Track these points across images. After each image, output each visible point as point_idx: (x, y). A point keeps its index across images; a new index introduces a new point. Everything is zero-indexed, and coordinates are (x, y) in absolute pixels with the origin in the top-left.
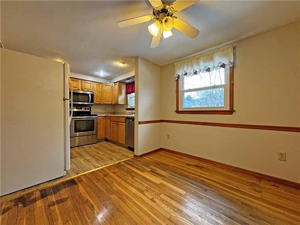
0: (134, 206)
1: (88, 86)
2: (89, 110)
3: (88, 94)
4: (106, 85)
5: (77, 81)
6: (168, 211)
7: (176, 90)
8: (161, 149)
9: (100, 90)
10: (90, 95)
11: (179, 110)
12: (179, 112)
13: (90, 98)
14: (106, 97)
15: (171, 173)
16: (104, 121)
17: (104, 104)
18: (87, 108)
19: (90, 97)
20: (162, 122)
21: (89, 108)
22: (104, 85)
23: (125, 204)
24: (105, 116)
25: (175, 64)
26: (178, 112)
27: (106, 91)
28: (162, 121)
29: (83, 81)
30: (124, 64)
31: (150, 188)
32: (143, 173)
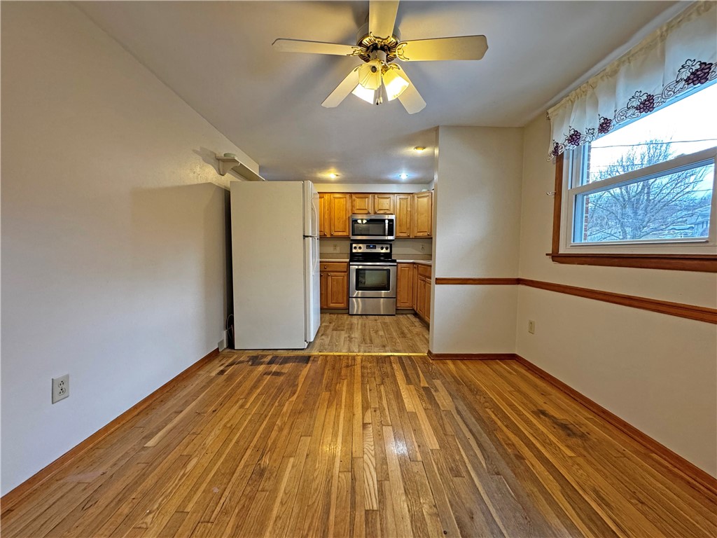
0: (332, 418)
1: (385, 204)
2: (388, 251)
3: (384, 220)
4: (419, 196)
5: (366, 198)
6: (365, 450)
7: (554, 192)
8: (513, 357)
9: (409, 209)
10: (387, 222)
11: (561, 251)
12: (559, 259)
13: (387, 227)
14: (419, 221)
15: (462, 407)
16: (411, 273)
17: (416, 238)
18: (385, 246)
19: (387, 225)
20: (518, 284)
21: (389, 246)
22: (416, 196)
23: (325, 410)
24: (414, 263)
25: (550, 111)
26: (557, 257)
27: (419, 209)
28: (519, 281)
29: (376, 196)
30: (424, 148)
31: (384, 409)
32: (404, 385)
